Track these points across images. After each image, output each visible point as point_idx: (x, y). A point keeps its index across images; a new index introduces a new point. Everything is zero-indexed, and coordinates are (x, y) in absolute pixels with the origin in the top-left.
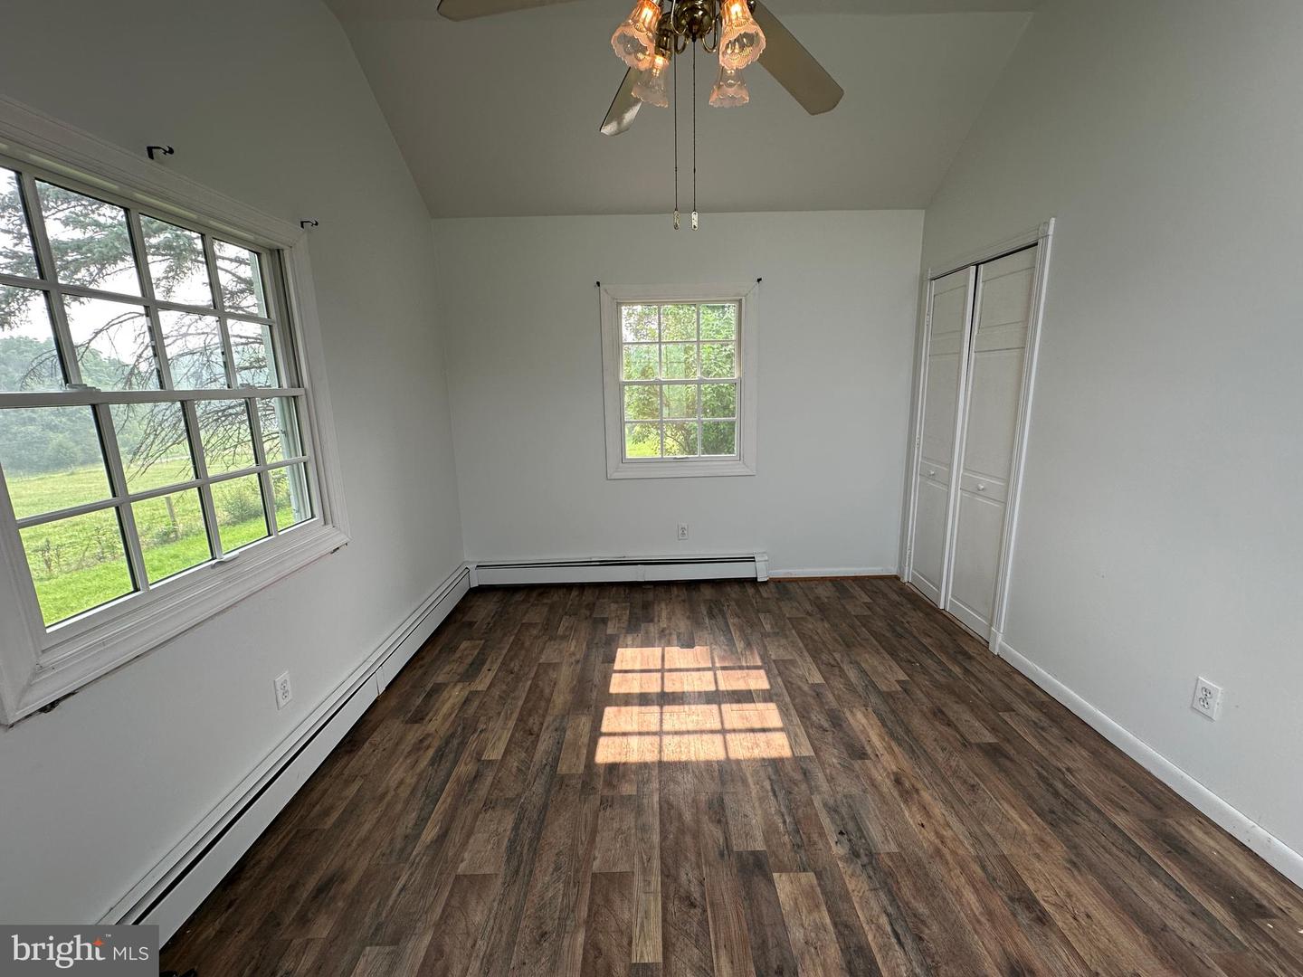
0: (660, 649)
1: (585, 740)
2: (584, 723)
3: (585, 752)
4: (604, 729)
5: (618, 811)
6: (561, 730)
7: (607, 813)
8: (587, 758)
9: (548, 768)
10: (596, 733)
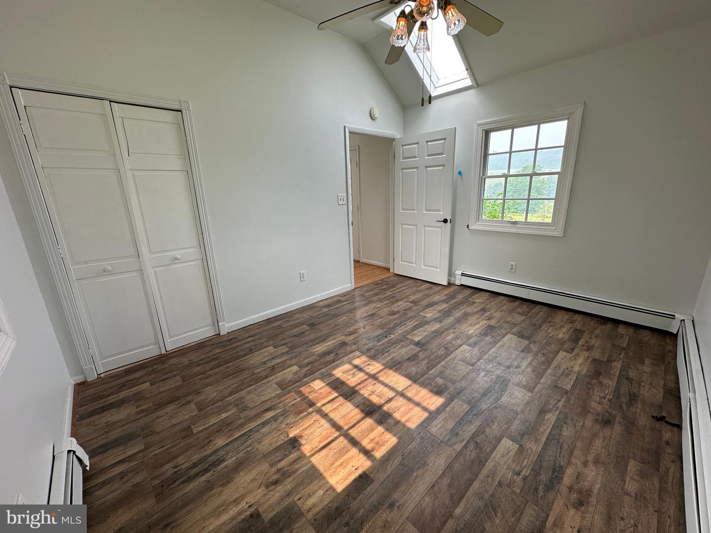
0: (312, 459)
1: (443, 416)
2: (435, 428)
3: (447, 408)
4: (426, 415)
5: (450, 376)
6: (454, 433)
7: (456, 378)
8: (449, 404)
9: (474, 413)
10: (433, 415)
